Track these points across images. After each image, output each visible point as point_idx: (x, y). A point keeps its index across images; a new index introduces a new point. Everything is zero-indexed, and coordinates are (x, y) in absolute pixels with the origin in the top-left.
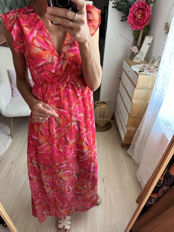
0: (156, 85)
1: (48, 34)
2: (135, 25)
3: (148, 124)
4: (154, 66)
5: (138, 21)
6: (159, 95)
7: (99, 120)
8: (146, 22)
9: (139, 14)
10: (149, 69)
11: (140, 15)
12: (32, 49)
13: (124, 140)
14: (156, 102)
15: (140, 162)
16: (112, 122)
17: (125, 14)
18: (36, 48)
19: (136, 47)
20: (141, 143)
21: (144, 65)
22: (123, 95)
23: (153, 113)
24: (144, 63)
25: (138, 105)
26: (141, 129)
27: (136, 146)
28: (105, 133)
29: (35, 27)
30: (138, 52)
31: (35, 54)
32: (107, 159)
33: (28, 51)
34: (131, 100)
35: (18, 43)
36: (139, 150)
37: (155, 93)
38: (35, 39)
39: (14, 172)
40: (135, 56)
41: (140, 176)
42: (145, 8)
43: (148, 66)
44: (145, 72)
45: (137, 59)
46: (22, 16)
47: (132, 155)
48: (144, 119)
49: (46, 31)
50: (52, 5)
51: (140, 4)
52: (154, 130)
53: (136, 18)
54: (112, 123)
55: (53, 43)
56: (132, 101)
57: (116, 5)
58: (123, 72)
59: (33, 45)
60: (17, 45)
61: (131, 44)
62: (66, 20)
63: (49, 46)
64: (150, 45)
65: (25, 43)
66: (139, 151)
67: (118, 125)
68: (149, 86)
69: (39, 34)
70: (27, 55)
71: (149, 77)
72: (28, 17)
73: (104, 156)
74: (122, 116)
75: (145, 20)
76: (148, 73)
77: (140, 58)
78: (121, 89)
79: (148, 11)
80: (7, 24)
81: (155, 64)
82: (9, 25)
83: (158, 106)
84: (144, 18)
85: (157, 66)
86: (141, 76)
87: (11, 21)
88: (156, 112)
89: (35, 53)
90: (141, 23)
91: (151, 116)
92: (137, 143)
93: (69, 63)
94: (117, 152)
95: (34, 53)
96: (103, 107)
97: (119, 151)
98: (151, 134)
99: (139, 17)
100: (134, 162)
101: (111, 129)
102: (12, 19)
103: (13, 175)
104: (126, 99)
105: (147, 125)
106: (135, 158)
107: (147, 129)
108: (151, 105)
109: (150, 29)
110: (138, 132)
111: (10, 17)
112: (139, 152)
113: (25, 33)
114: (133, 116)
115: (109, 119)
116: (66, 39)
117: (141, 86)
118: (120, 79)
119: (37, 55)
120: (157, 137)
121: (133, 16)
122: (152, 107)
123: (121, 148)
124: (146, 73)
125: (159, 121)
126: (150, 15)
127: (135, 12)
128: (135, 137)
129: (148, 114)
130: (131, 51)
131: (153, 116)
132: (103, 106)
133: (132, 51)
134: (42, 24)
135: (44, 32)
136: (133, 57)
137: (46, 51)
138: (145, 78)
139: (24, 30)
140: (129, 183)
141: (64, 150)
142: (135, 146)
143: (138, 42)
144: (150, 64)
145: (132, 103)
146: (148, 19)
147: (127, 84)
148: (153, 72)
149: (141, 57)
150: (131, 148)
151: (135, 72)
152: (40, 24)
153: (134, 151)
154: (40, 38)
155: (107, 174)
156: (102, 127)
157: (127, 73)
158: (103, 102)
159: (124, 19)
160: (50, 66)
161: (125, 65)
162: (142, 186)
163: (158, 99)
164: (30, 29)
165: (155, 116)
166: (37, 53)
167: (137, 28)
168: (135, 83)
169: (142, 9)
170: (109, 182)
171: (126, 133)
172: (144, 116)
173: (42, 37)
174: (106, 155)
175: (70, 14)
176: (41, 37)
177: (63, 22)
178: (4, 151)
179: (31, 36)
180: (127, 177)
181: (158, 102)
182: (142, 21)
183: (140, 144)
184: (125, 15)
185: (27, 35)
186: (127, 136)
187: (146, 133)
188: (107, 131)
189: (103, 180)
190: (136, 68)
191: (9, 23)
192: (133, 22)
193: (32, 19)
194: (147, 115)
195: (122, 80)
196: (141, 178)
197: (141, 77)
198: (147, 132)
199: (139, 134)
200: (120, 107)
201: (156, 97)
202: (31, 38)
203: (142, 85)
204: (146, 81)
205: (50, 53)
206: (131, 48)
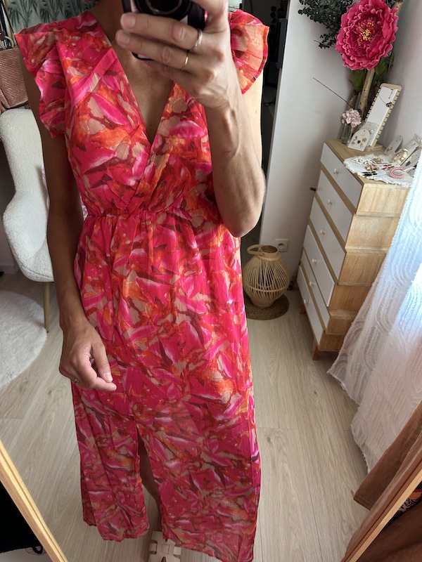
0: (407, 209)
1: (126, 86)
2: (354, 56)
3: (384, 305)
4: (402, 161)
5: (362, 45)
6: (414, 234)
7: (259, 290)
8: (382, 50)
9: (365, 28)
10: (388, 167)
11: (368, 32)
12: (81, 122)
13: (321, 342)
14: (406, 251)
15: (360, 399)
16: (290, 296)
17: (329, 29)
18: (92, 121)
19: (354, 113)
20: (365, 352)
21: (376, 157)
22: (319, 232)
23: (397, 279)
24: (376, 152)
25: (359, 257)
26: (365, 316)
27: (352, 359)
28: (272, 322)
29: (94, 67)
30: (362, 124)
31: (86, 135)
32: (277, 386)
33: (72, 126)
34: (343, 244)
35: (50, 105)
36: (358, 367)
37: (405, 230)
38: (91, 98)
39: (54, 414)
40: (352, 135)
41: (361, 432)
42: (383, 14)
43: (385, 159)
44: (379, 176)
45: (359, 142)
46: (66, 39)
47: (340, 380)
48: (374, 291)
49: (122, 79)
50: (133, 8)
51: (370, 4)
52: (401, 323)
53: (358, 40)
54: (289, 299)
55: (138, 110)
56: (346, 248)
57: (307, 6)
58: (322, 174)
59: (85, 114)
60: (50, 109)
61: (343, 104)
62: (171, 51)
63: (127, 118)
64: (392, 107)
65: (66, 106)
66: (360, 370)
67: (306, 305)
68: (390, 210)
69: (104, 84)
70: (70, 137)
71: (390, 190)
72: (80, 40)
73: (271, 380)
74: (315, 283)
75: (381, 43)
76: (387, 179)
77: (364, 140)
78: (316, 215)
79: (389, 23)
80: (27, 59)
81: (405, 156)
82: (33, 61)
83: (410, 263)
84: (378, 39)
85: (408, 160)
86: (370, 185)
87: (38, 51)
88: (405, 276)
89: (89, 133)
90: (369, 51)
91: (391, 286)
92: (355, 351)
93: (172, 163)
94: (303, 370)
95: (84, 134)
96: (270, 260)
97: (309, 368)
98: (392, 330)
99: (365, 38)
100: (345, 398)
101: (289, 314)
102: (40, 46)
103: (51, 421)
104: (329, 241)
105: (380, 309)
106: (347, 388)
107: (381, 317)
108: (392, 259)
109: (392, 65)
110: (358, 323)
111: (36, 41)
112: (359, 373)
113: (69, 81)
114: (346, 284)
115: (282, 289)
116: (170, 99)
117: (370, 210)
118: (314, 190)
119: (93, 138)
120: (407, 339)
121: (350, 34)
122: (397, 263)
123: (312, 362)
124: (381, 179)
125: (414, 300)
126: (393, 31)
127: (357, 23)
128: (350, 335)
129: (385, 282)
130: (343, 122)
131: (397, 285)
132: (270, 258)
133: (346, 122)
134: (113, 61)
135: (116, 81)
136: (348, 137)
137: (115, 130)
138: (378, 190)
139: (67, 73)
140: (332, 446)
141: (161, 381)
142: (348, 359)
143: (361, 99)
144: (390, 156)
145: (346, 252)
146: (388, 42)
147: (331, 203)
148: (399, 176)
149: (367, 136)
150: (339, 362)
151: (355, 175)
152: (108, 59)
153: (344, 370)
154: (106, 97)
155: (279, 424)
156: (266, 308)
157: (334, 176)
158: (270, 247)
159: (328, 41)
160: (124, 167)
161: (328, 157)
162: (365, 455)
163: (412, 245)
164: (82, 73)
165: (403, 286)
166: (93, 133)
167: (359, 63)
168: (354, 202)
169: (374, 15)
170: (284, 444)
171: (326, 326)
172: (374, 285)
173: (110, 93)
174: (276, 378)
175: (183, 36)
176: (108, 93)
177: (163, 55)
178: (29, 364)
179: (83, 89)
180: (329, 434)
181: (411, 252)
182: (372, 48)
183: (362, 353)
184: (331, 32)
185: (73, 87)
186: (329, 334)
187: (379, 328)
188: (279, 319)
189: (269, 440)
190: (356, 166)
191: (34, 55)
192: (351, 49)
193: (90, 47)
194: (381, 282)
195: (318, 192)
196: (363, 437)
197: (370, 188)
198: (381, 325)
199: (361, 329)
200: (313, 260)
201: (407, 240)
202: (82, 95)
203: (371, 207)
204: (383, 197)
205: (125, 135)
206: (344, 115)
